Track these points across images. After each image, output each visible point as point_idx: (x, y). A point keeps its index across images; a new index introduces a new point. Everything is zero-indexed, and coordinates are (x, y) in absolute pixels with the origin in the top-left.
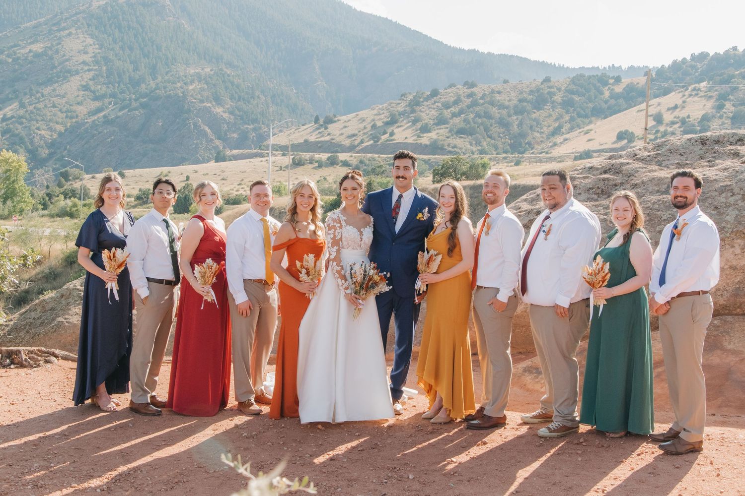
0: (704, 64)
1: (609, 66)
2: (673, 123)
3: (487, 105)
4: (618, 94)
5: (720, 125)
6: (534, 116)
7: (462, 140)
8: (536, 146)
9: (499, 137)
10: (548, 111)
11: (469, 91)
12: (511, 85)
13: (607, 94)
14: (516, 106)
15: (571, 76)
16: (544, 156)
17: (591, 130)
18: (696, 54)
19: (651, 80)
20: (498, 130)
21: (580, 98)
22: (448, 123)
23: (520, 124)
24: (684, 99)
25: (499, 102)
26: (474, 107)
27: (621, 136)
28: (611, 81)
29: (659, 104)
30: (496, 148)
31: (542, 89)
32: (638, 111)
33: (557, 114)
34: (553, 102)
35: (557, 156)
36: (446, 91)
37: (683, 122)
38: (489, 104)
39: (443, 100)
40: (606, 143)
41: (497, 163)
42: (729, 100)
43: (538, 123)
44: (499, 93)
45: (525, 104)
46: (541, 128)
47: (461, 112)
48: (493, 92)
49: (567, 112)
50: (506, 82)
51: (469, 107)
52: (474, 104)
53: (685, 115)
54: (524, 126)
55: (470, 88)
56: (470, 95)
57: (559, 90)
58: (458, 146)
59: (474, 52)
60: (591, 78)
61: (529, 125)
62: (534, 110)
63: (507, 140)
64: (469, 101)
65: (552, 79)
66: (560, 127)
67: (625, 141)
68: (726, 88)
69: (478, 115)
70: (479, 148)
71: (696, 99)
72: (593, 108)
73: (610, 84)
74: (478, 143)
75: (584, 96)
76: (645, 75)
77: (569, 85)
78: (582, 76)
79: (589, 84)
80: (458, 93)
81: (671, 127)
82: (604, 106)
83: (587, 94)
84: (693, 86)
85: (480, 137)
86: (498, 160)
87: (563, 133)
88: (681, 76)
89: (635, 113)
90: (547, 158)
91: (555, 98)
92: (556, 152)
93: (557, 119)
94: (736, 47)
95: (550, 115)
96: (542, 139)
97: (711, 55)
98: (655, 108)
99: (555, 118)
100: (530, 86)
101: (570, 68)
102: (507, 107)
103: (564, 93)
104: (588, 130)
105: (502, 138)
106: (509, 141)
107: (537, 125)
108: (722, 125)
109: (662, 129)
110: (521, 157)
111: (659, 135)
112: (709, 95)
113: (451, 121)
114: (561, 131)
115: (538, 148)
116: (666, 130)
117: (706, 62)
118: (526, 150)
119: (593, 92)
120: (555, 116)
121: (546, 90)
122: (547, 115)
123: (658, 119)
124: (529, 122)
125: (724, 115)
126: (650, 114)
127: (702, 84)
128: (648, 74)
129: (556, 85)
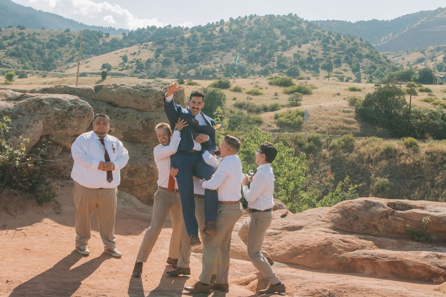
1: (108, 27)
2: (132, 62)
3: (30, 41)
4: (107, 43)
6: (58, 50)
7: (13, 59)
8: (58, 68)
9: (36, 60)
10: (67, 48)
11: (20, 31)
12: (46, 31)
13: (101, 42)
14: (48, 43)
15: (83, 29)
17: (89, 61)
19: (125, 38)
20: (36, 56)
21: (86, 43)
22: (5, 49)
23: (50, 54)
24: (139, 49)
25: (38, 40)
26: (22, 41)
27: (104, 66)
28: (104, 35)
29: (127, 51)
30: (34, 66)
31: (64, 36)
32: (115, 54)
33: (72, 51)
34: (70, 44)
35: (67, 74)
36: (6, 30)
37: (138, 62)
38: (32, 40)
39: (3, 35)
40: (96, 70)
41: (32, 75)
42: (162, 53)
43: (60, 54)
44: (38, 34)
45: (53, 43)
46: (62, 58)
47: (14, 43)
48: (34, 33)
49: (78, 50)
50: (43, 29)
51: (19, 41)
52: (23, 39)
53: (139, 58)
54: (52, 55)
55: (20, 29)
56: (20, 34)
57: (74, 37)
58: (10, 63)
59: (30, 8)
60: (93, 32)
61: (55, 55)
62: (59, 47)
63: (41, 62)
64: (19, 37)
65: (71, 30)
66: (73, 58)
67: (105, 70)
68: (160, 46)
69: (24, 46)
70: (23, 65)
71: (146, 50)
72: (93, 50)
73: (103, 37)
74: (23, 62)
75: (88, 42)
76: (123, 35)
77: (80, 35)
78: (88, 31)
79: (91, 36)
80: (13, 32)
81: (131, 64)
82: (99, 49)
83: (90, 41)
84: (145, 43)
85: (24, 59)
86: (33, 73)
87: (74, 62)
88: (141, 37)
89: (113, 55)
90: (61, 75)
91: (72, 41)
92: (67, 72)
93: (71, 53)
94: (170, 25)
95: (68, 51)
96: (62, 64)
97: (157, 28)
98: (125, 53)
100: (58, 33)
102: (43, 43)
103: (77, 39)
105: (38, 61)
106: (42, 63)
107: (60, 56)
108: (157, 66)
109: (126, 64)
110: (47, 73)
111: (124, 68)
112: (152, 49)
113: (7, 48)
114: (73, 60)
115: (59, 69)
116: (128, 65)
117: (154, 31)
118: (52, 69)
119: (93, 40)
120: (70, 51)
121: (67, 36)
122: (66, 50)
123: (125, 59)
124: (55, 53)
125: (159, 61)
126: (121, 56)
127: (150, 43)
128: (124, 34)
129: (73, 34)
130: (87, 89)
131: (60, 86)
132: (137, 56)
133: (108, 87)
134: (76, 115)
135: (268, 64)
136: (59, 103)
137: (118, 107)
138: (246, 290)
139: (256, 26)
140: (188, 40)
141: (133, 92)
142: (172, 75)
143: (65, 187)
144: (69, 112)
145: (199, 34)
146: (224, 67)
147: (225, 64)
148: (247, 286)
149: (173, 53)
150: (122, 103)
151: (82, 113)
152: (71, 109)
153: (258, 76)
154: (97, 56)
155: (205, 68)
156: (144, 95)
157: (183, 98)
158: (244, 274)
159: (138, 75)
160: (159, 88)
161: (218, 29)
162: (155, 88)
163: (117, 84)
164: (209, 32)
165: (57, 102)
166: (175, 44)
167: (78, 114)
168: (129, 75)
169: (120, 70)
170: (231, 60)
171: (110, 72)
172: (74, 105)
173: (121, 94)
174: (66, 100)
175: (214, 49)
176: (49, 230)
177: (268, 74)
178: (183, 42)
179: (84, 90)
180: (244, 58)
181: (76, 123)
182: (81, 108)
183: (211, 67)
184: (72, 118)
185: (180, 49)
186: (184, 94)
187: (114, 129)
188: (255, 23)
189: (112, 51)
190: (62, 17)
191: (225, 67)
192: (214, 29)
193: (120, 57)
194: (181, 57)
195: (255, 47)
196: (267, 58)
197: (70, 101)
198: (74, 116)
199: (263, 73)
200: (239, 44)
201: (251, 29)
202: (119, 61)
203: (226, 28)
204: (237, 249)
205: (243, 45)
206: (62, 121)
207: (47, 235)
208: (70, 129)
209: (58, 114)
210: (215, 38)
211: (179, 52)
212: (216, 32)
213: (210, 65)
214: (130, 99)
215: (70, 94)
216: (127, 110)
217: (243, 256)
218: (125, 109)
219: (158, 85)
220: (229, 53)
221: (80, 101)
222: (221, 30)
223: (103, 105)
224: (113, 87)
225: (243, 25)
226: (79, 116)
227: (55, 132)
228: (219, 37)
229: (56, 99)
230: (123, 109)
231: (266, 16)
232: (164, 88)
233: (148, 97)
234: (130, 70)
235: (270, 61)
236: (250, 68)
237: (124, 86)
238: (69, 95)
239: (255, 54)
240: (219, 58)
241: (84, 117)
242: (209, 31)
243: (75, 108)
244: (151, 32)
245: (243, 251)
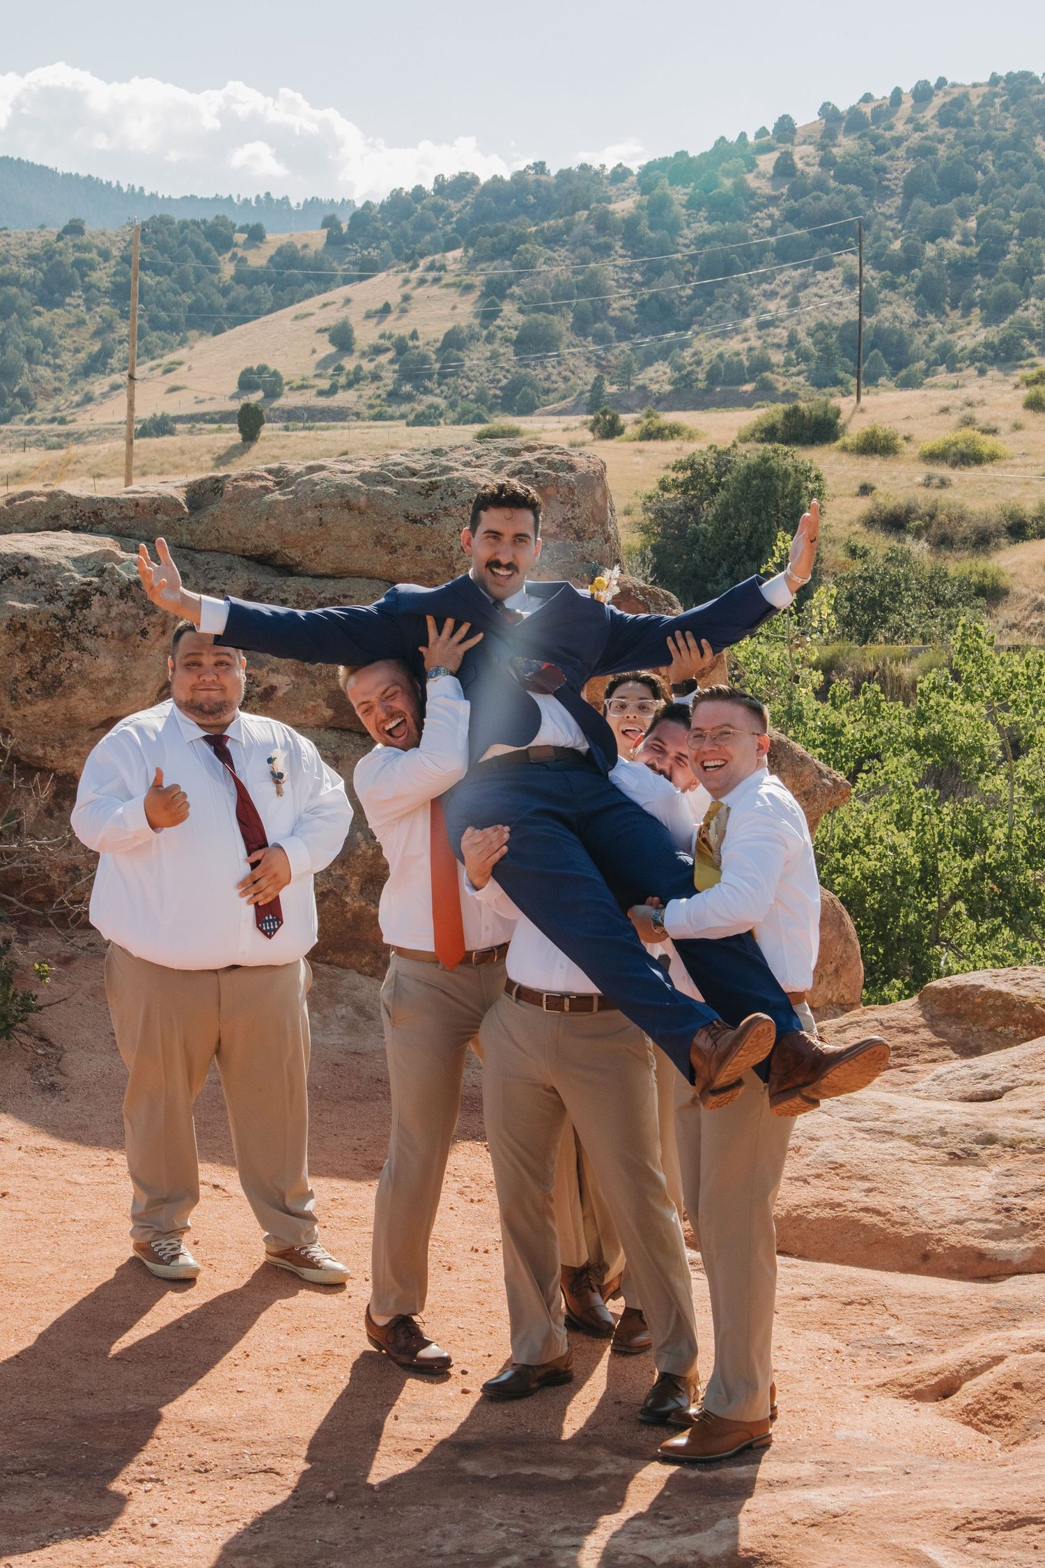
0: (467, 203)
1: (258, 197)
2: (377, 350)
4: (254, 272)
5: (486, 359)
6: (36, 322)
10: (74, 311)
13: (228, 270)
15: (138, 223)
16: (52, 430)
17: (180, 364)
18: (448, 177)
19: (335, 240)
21: (158, 278)
24: (407, 289)
27: (247, 382)
28: (240, 238)
29: (348, 301)
31: (61, 253)
32: (296, 318)
33: (98, 319)
34: (88, 288)
35: (84, 428)
37: (401, 347)
40: (211, 399)
42: (512, 296)
43: (48, 341)
45: (13, 290)
46: (56, 356)
49: (124, 315)
53: (406, 332)
57: (105, 255)
60: (187, 227)
61: (24, 347)
62: (41, 309)
65: (87, 227)
66: (106, 353)
67: (255, 397)
68: (504, 266)
71: (435, 290)
72: (191, 308)
73: (236, 245)
75: (169, 275)
76: (324, 226)
77: (130, 243)
78: (165, 221)
79: (182, 243)
81: (371, 360)
82: (222, 302)
83: (177, 270)
84: (429, 259)
87: (112, 371)
88: (410, 232)
89: (288, 323)
90: (59, 436)
91: (95, 276)
92: (83, 421)
93: (98, 333)
94: (544, 163)
95: (82, 322)
96: (57, 384)
97: (484, 178)
98: (338, 310)
99: (92, 328)
100: (30, 244)
101: (160, 196)
103: (118, 264)
104: (172, 363)
107: (45, 348)
108: (490, 358)
109: (349, 364)
111: (342, 380)
112: (464, 283)
114: (105, 364)
115: (46, 408)
116: (359, 368)
117: (470, 198)
118: (14, 412)
119: (192, 264)
120: (93, 323)
121: (71, 257)
122: (72, 321)
123: (342, 338)
124: (23, 338)
125: (499, 334)
126: (324, 325)
127: (451, 255)
128: (330, 223)
129: (97, 242)
130: (153, 500)
131: (31, 494)
132: (399, 318)
133: (249, 484)
134: (106, 628)
135: (1019, 312)
136: (26, 574)
137: (300, 575)
138: (946, 1421)
139: (950, 134)
140: (631, 224)
141: (363, 500)
142: (564, 398)
143: (77, 964)
144: (73, 615)
145: (679, 194)
146: (807, 342)
147: (813, 325)
148: (948, 1404)
149: (562, 292)
150: (317, 553)
151: (136, 616)
152: (82, 599)
153: (972, 371)
154: (214, 335)
155: (716, 352)
156: (416, 512)
157: (603, 510)
158: (931, 1343)
159: (405, 408)
160: (484, 470)
161: (767, 162)
162: (468, 473)
163: (290, 467)
164: (728, 183)
165: (16, 571)
166: (573, 251)
167: (114, 619)
168: (366, 412)
169: (321, 393)
170: (840, 304)
171: (276, 404)
172: (95, 580)
173: (309, 514)
174: (56, 558)
175: (753, 257)
176: (12, 1167)
177: (1020, 358)
178: (607, 239)
179: (137, 505)
180: (902, 290)
181: (109, 661)
182: (129, 589)
183: (745, 345)
184: (88, 642)
185: (594, 274)
186: (605, 493)
187: (286, 679)
188: (945, 118)
189: (282, 307)
190: (43, 169)
191: (811, 340)
192: (752, 165)
193: (320, 331)
194: (600, 312)
195: (948, 235)
196: (1010, 285)
197: (75, 560)
198: (99, 630)
199: (997, 355)
200: (875, 227)
201: (923, 152)
202: (314, 351)
203: (804, 156)
204: (894, 1224)
205: (893, 230)
206: (45, 660)
207: (4, 1195)
208: (82, 692)
209: (24, 626)
210: (756, 209)
211: (592, 287)
212: (760, 175)
213: (739, 337)
214: (354, 534)
215: (75, 529)
216: (342, 584)
217: (926, 1257)
218: (331, 583)
219: (478, 457)
220: (827, 274)
221: (120, 561)
222: (785, 169)
223: (229, 569)
224: (270, 484)
225: (888, 134)
226: (121, 631)
227: (19, 713)
228: (773, 200)
229: (14, 556)
230: (321, 583)
231: (995, 80)
232: (508, 468)
233: (434, 518)
234: (369, 390)
235: (1027, 296)
236: (932, 337)
237: (323, 474)
238: (70, 534)
239: (952, 265)
240: (783, 298)
241: (144, 633)
242: (727, 174)
243: (102, 594)
244: (454, 206)
245: (923, 1230)
